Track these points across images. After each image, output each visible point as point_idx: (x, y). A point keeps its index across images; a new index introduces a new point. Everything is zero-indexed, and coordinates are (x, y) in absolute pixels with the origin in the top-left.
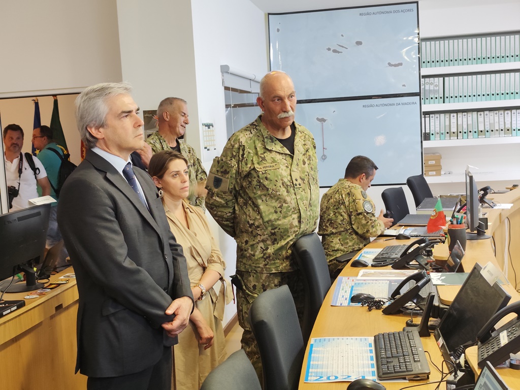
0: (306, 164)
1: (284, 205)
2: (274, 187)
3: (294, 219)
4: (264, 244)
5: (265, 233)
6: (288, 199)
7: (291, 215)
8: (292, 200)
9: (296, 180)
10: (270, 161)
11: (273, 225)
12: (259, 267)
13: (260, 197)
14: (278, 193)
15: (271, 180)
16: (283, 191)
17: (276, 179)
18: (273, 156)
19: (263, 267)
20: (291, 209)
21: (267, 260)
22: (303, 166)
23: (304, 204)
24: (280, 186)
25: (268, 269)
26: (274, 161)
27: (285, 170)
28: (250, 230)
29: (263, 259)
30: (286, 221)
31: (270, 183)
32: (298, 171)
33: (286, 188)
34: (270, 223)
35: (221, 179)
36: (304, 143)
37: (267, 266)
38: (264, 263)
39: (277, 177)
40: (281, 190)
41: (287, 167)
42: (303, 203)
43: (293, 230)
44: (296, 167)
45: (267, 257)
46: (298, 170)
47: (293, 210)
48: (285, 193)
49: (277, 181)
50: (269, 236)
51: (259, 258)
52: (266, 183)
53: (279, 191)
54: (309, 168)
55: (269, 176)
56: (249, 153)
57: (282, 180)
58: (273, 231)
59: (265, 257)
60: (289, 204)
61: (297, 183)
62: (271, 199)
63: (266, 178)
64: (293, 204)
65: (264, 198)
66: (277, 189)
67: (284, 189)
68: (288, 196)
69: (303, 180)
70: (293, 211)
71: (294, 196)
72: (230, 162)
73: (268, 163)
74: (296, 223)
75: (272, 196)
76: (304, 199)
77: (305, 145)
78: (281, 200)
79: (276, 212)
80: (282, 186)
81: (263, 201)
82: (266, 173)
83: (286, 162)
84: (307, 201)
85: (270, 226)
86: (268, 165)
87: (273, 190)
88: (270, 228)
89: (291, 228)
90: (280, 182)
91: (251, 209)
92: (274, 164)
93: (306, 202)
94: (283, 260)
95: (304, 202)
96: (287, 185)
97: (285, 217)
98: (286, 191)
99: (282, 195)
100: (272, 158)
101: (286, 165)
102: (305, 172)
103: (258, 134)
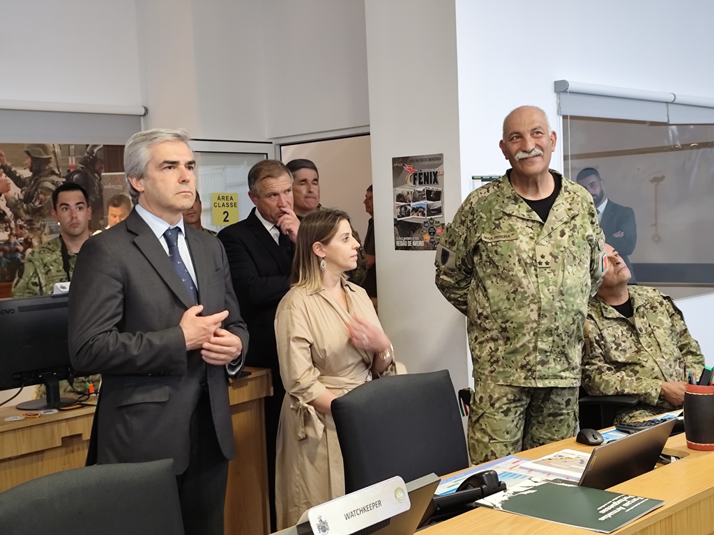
0: (566, 237)
1: (519, 289)
2: (506, 265)
3: (532, 310)
4: (495, 344)
5: (494, 327)
6: (525, 282)
7: (529, 304)
8: (529, 283)
9: (543, 257)
10: (507, 229)
11: (503, 317)
12: (484, 374)
13: (489, 276)
14: (511, 273)
15: (502, 255)
16: (518, 271)
17: (510, 253)
18: (511, 223)
19: (488, 374)
20: (529, 296)
21: (495, 366)
22: (559, 238)
23: (551, 291)
24: (514, 264)
25: (494, 379)
26: (512, 229)
27: (527, 242)
28: (479, 322)
29: (489, 364)
30: (521, 313)
31: (501, 259)
32: (550, 245)
33: (523, 267)
34: (500, 314)
35: (448, 253)
36: (569, 207)
37: (494, 374)
38: (489, 369)
39: (511, 251)
40: (515, 269)
41: (531, 238)
42: (549, 290)
43: (529, 326)
44: (547, 239)
45: (495, 362)
46: (549, 243)
47: (531, 298)
48: (521, 274)
49: (510, 257)
50: (500, 332)
51: (485, 361)
52: (496, 258)
53: (512, 269)
54: (569, 241)
55: (499, 250)
56: (481, 217)
57: (518, 255)
58: (504, 326)
59: (492, 361)
60: (526, 289)
61: (543, 261)
62: (502, 281)
63: (496, 252)
64: (532, 290)
65: (494, 280)
66: (510, 267)
67: (520, 268)
68: (524, 277)
69: (555, 257)
70: (532, 300)
71: (534, 279)
72: (457, 230)
73: (504, 232)
74: (534, 316)
75: (503, 276)
76: (551, 283)
77: (569, 209)
78: (516, 283)
79: (508, 299)
80: (517, 264)
81: (492, 282)
82: (496, 245)
83: (532, 231)
84: (556, 287)
85: (499, 318)
86: (502, 234)
87: (504, 269)
88: (500, 321)
89: (527, 323)
90: (515, 258)
91: (481, 294)
92: (510, 234)
93: (554, 288)
94: (517, 370)
95: (551, 288)
96: (526, 263)
97: (520, 307)
98: (522, 271)
99: (516, 275)
100: (510, 225)
101: (531, 235)
102: (560, 247)
103: (498, 193)
